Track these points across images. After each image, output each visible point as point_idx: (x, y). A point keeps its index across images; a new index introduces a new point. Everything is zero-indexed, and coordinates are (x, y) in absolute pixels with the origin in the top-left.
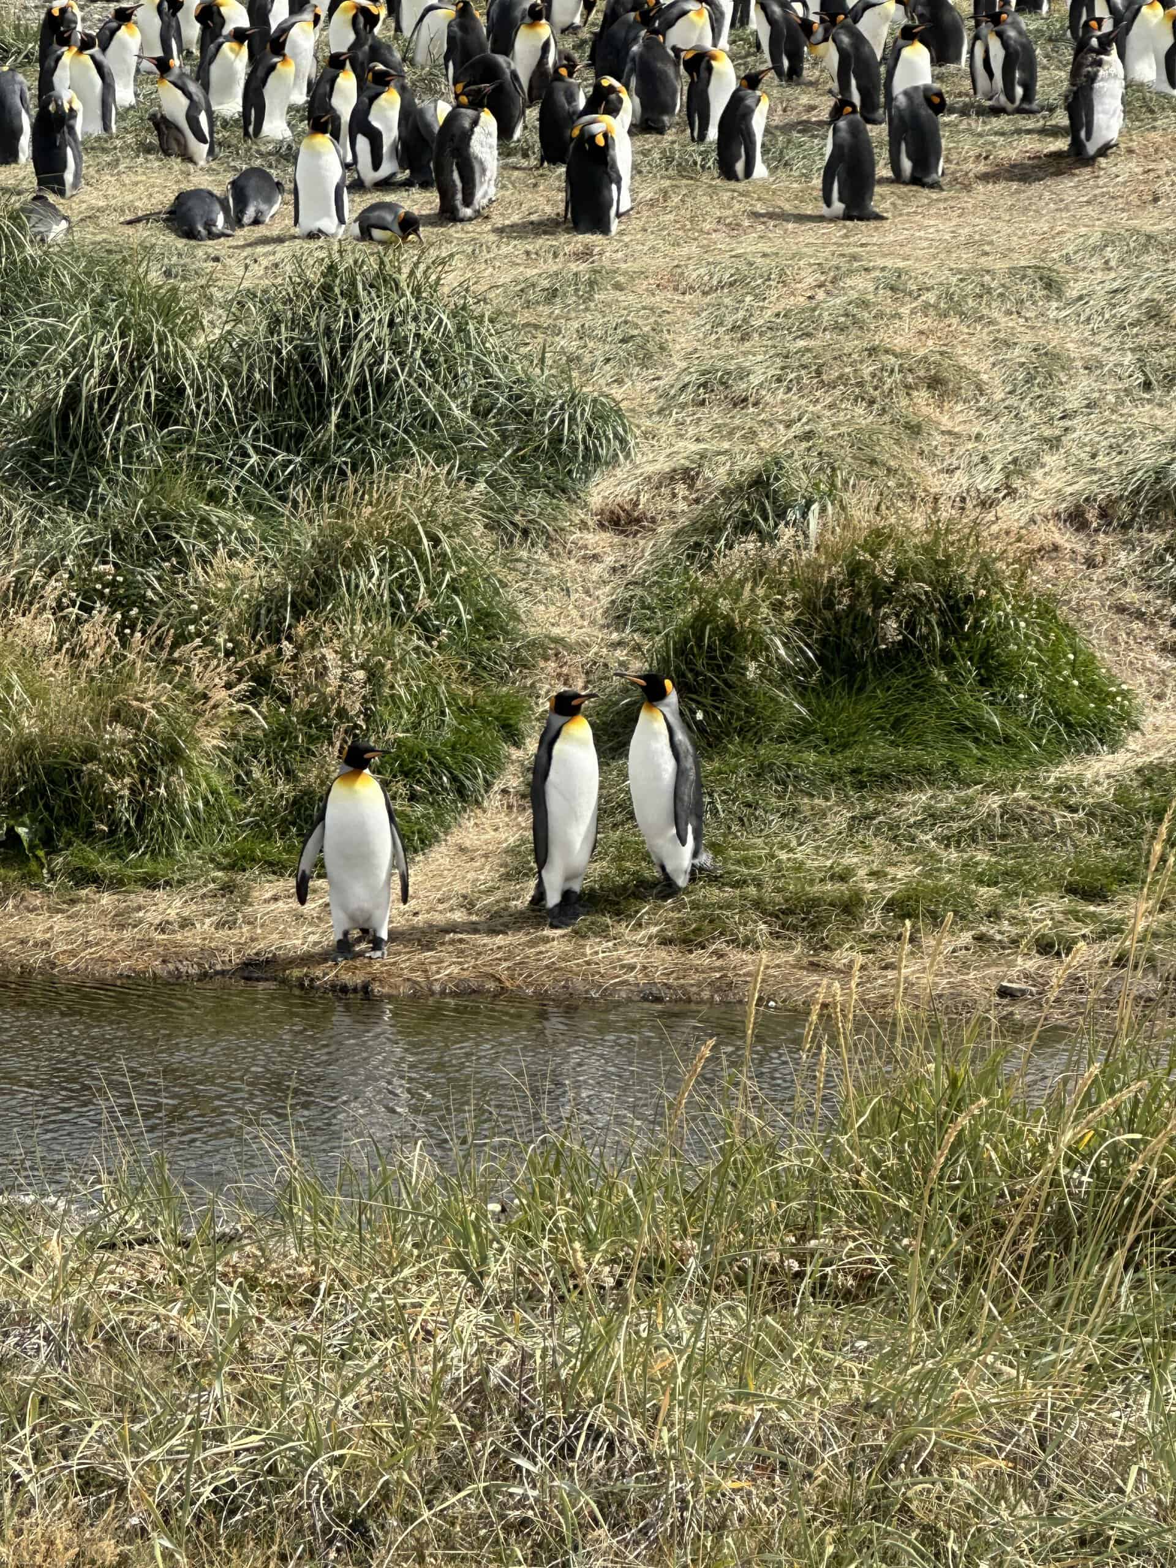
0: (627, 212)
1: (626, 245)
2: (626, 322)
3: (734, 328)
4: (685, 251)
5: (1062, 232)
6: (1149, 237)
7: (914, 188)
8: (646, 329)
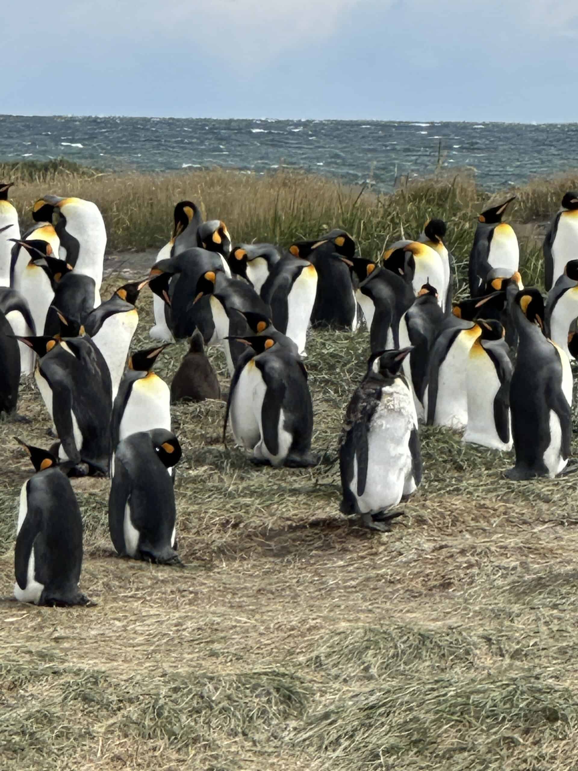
5: (315, 628)
6: (424, 638)
7: (139, 564)
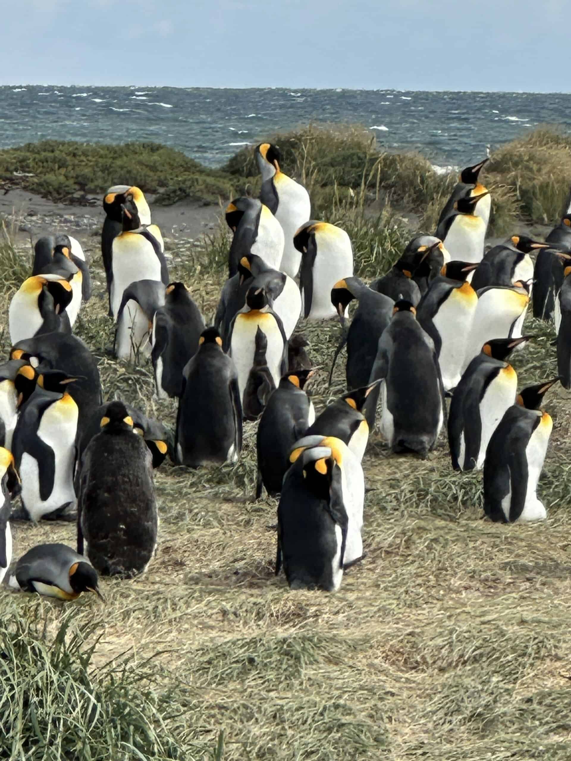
0: (356, 563)
1: (350, 606)
2: (337, 707)
3: (475, 716)
4: (425, 612)
8: (362, 716)
